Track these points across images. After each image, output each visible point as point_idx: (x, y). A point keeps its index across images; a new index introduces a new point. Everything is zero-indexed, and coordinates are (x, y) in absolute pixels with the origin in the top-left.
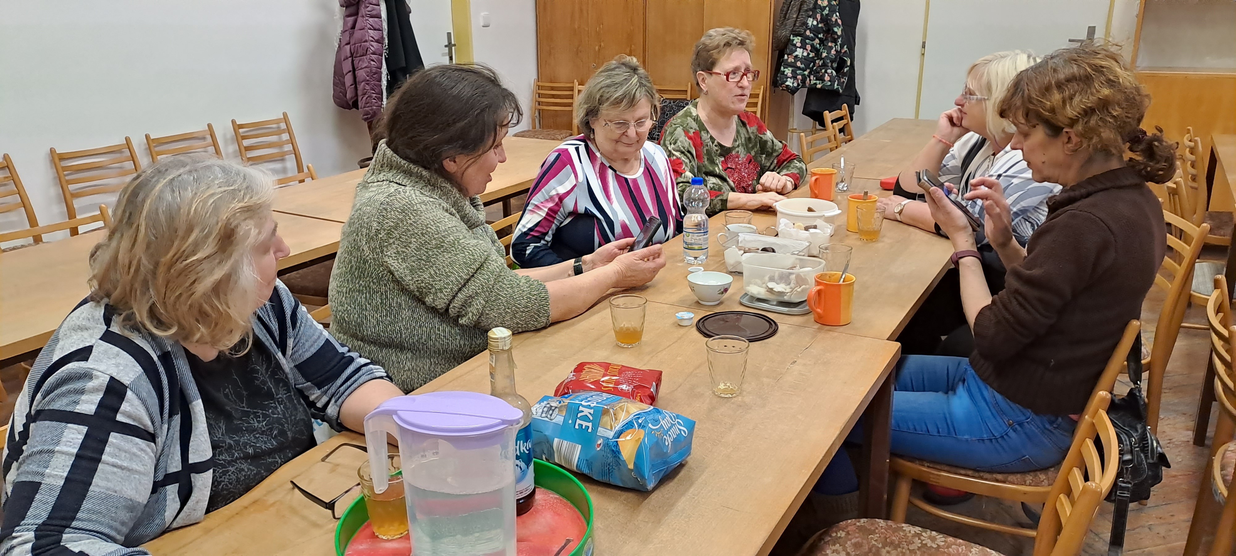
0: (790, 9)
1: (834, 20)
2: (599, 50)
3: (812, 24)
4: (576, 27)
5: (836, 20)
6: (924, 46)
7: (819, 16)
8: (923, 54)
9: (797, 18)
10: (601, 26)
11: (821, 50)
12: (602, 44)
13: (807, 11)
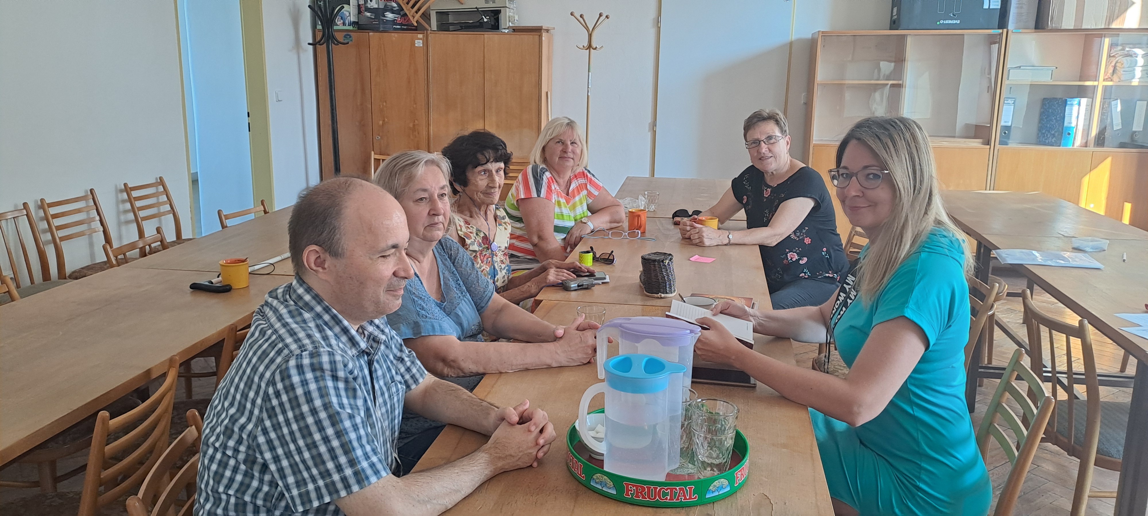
2: (383, 124)
4: (359, 104)
10: (385, 104)
12: (386, 119)
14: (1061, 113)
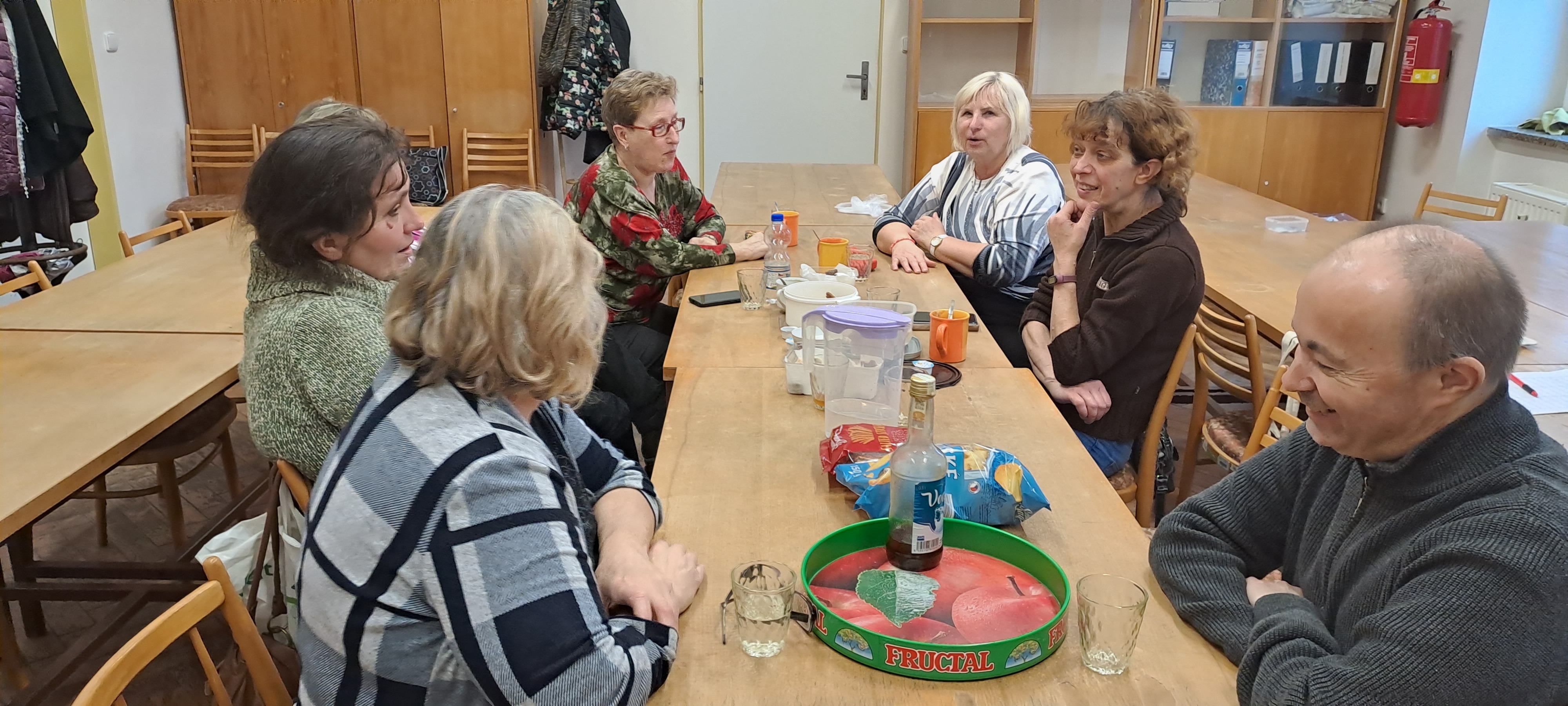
0: (558, 36)
1: (611, 51)
2: (288, 84)
3: (587, 56)
4: (247, 52)
5: (613, 51)
6: (701, 83)
7: (592, 46)
8: (702, 92)
9: (568, 47)
10: (288, 52)
11: (599, 87)
12: (292, 77)
13: (579, 40)
14: (1230, 60)
